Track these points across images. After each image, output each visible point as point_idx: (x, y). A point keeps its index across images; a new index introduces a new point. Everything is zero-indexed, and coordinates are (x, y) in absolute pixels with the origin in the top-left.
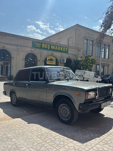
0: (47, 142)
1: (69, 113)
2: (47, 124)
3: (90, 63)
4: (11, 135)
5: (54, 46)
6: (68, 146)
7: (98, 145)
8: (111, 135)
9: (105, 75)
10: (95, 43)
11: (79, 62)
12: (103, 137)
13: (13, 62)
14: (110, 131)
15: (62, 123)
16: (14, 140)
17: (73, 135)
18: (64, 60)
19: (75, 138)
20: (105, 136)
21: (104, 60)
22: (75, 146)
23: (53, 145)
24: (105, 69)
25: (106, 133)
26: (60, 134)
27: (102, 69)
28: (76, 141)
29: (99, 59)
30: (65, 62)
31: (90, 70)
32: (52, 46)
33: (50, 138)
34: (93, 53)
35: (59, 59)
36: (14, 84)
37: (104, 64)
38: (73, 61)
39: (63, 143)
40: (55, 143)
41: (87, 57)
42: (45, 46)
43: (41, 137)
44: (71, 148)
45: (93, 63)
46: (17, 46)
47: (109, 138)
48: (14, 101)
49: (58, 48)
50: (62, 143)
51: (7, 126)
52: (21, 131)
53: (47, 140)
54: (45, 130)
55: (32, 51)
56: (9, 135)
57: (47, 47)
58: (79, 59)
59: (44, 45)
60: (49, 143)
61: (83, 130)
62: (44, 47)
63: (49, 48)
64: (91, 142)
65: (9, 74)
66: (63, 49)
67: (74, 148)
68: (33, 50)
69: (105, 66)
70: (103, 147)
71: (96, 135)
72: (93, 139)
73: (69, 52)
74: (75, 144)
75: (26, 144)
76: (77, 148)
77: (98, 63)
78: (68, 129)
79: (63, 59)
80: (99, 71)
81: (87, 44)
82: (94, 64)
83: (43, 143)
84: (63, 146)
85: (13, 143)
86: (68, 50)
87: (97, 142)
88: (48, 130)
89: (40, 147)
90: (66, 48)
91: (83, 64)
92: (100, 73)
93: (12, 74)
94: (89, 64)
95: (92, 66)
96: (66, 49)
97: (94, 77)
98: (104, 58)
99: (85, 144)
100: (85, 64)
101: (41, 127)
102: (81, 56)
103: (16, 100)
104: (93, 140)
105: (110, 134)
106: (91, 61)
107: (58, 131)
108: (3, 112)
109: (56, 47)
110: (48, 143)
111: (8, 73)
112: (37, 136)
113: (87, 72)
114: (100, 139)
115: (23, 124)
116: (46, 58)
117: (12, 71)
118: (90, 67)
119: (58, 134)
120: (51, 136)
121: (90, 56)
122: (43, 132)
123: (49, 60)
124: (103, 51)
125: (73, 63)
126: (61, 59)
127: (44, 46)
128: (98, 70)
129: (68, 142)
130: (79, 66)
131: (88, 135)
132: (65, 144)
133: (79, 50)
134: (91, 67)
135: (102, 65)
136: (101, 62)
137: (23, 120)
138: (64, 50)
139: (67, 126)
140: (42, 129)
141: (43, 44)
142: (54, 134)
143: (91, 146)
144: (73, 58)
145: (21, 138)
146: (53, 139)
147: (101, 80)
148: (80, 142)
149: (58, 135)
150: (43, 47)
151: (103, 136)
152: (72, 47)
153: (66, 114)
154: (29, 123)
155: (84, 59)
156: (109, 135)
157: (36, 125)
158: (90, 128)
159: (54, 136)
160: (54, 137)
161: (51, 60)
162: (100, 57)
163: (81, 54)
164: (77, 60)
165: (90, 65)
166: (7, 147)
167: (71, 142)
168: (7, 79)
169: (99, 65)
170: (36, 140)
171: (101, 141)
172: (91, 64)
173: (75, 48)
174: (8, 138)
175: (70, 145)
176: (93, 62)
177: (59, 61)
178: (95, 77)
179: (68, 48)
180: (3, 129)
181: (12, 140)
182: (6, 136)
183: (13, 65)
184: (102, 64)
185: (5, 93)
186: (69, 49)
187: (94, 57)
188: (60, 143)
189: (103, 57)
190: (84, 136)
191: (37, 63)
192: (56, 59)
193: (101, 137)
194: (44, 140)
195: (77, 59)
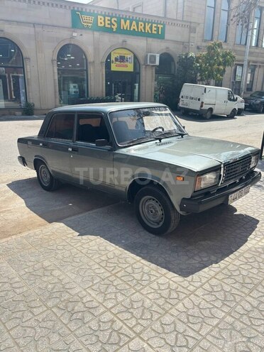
0: (119, 275)
1: (160, 213)
2: (117, 236)
3: (219, 65)
4: (50, 264)
5: (128, 21)
6: (158, 283)
7: (213, 280)
8: (242, 257)
9: (254, 90)
10: (234, 16)
11: (193, 63)
12: (225, 262)
13: (29, 70)
14: (241, 248)
15: (147, 233)
16: (56, 273)
17: (167, 259)
18: (155, 57)
19: (170, 266)
20: (230, 261)
21: (257, 51)
22: (171, 282)
23: (129, 283)
24: (256, 77)
25: (232, 252)
26: (143, 258)
27: (249, 75)
28: (174, 272)
29: (243, 49)
30: (157, 63)
31: (219, 84)
32: (122, 21)
33: (124, 266)
34: (230, 35)
35: (141, 56)
36: (41, 144)
37: (254, 62)
38: (176, 60)
39: (148, 278)
40: (134, 279)
41: (213, 49)
42: (104, 21)
43: (106, 266)
44: (162, 287)
45: (226, 63)
46: (34, 25)
47: (238, 264)
48: (45, 180)
49: (140, 27)
50: (146, 277)
51: (39, 242)
52: (67, 254)
53: (118, 272)
54: (113, 249)
55: (72, 37)
56: (46, 263)
57: (111, 24)
58: (192, 54)
59: (103, 18)
60: (123, 278)
61: (189, 248)
62: (103, 25)
63: (114, 28)
64: (201, 273)
65: (23, 98)
66: (151, 28)
67: (169, 287)
68: (75, 34)
69: (257, 69)
70: (223, 284)
71: (213, 258)
72: (206, 267)
73: (167, 36)
74: (170, 279)
75: (79, 280)
76: (175, 286)
77: (240, 61)
78: (158, 246)
79: (151, 56)
80: (240, 82)
81: (214, 8)
82: (229, 65)
83: (110, 279)
84: (149, 284)
85: (56, 280)
86: (163, 29)
87: (212, 273)
88: (120, 249)
89: (106, 286)
90: (160, 24)
91: (201, 66)
92: (243, 86)
93: (31, 101)
94: (216, 66)
95: (224, 71)
96: (160, 26)
97: (227, 100)
98: (257, 45)
99: (189, 278)
100: (207, 68)
101: (105, 244)
102: (199, 44)
103: (48, 176)
104: (206, 270)
105: (240, 256)
106: (221, 60)
107: (139, 251)
108: (24, 205)
109: (134, 23)
110: (120, 278)
111: (21, 95)
112: (98, 264)
113: (211, 88)
114: (219, 267)
115: (70, 236)
116: (110, 55)
117: (30, 94)
118: (219, 75)
119: (138, 258)
120: (127, 262)
121: (220, 45)
122: (111, 255)
123: (116, 60)
124: (256, 27)
125: (177, 65)
126: (147, 55)
127: (102, 21)
128: (238, 79)
129: (158, 275)
130: (191, 74)
131: (197, 258)
132: (152, 279)
133: (192, 30)
134: (222, 75)
135: (249, 65)
136: (247, 58)
137: (69, 228)
138: (153, 32)
139: (157, 238)
140: (108, 248)
141: (99, 17)
142: (131, 257)
143: (200, 282)
144: (176, 51)
145: (69, 268)
146: (129, 270)
147: (242, 106)
148: (180, 275)
149: (139, 261)
150: (99, 25)
151: (227, 259)
152: (176, 20)
153: (155, 215)
154: (81, 235)
155: (205, 53)
156: (237, 258)
157: (96, 237)
158: (203, 243)
159: (132, 262)
160: (131, 265)
161: (122, 59)
162: (246, 44)
163: (196, 39)
164: (186, 57)
165: (218, 70)
166: (46, 287)
167: (164, 275)
168: (20, 113)
169: (242, 65)
170: (97, 271)
171: (220, 272)
172: (221, 67)
173: (184, 23)
174: (45, 269)
175: (161, 281)
176: (227, 60)
177: (142, 62)
178: (230, 99)
179: (164, 25)
180: (33, 250)
181: (54, 273)
182: (40, 264)
183: (29, 77)
184: (249, 63)
185: (23, 161)
186: (167, 28)
187: (232, 44)
188: (142, 277)
189: (253, 45)
190: (189, 262)
191: (87, 70)
192: (135, 57)
193: (222, 261)
194: (113, 272)
195: (187, 54)
